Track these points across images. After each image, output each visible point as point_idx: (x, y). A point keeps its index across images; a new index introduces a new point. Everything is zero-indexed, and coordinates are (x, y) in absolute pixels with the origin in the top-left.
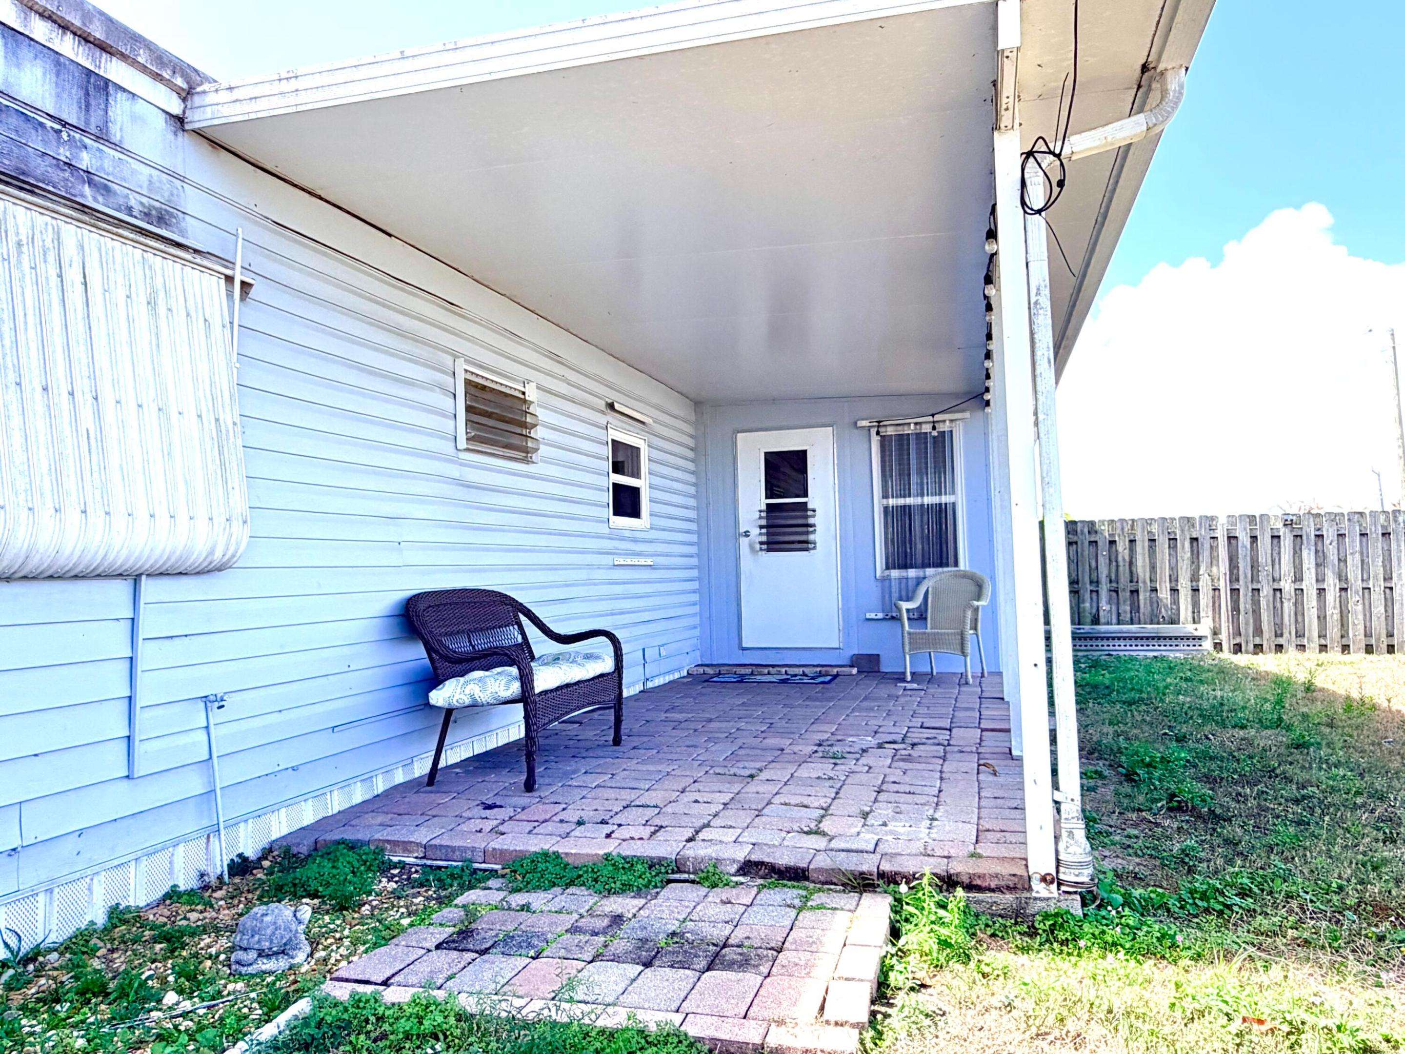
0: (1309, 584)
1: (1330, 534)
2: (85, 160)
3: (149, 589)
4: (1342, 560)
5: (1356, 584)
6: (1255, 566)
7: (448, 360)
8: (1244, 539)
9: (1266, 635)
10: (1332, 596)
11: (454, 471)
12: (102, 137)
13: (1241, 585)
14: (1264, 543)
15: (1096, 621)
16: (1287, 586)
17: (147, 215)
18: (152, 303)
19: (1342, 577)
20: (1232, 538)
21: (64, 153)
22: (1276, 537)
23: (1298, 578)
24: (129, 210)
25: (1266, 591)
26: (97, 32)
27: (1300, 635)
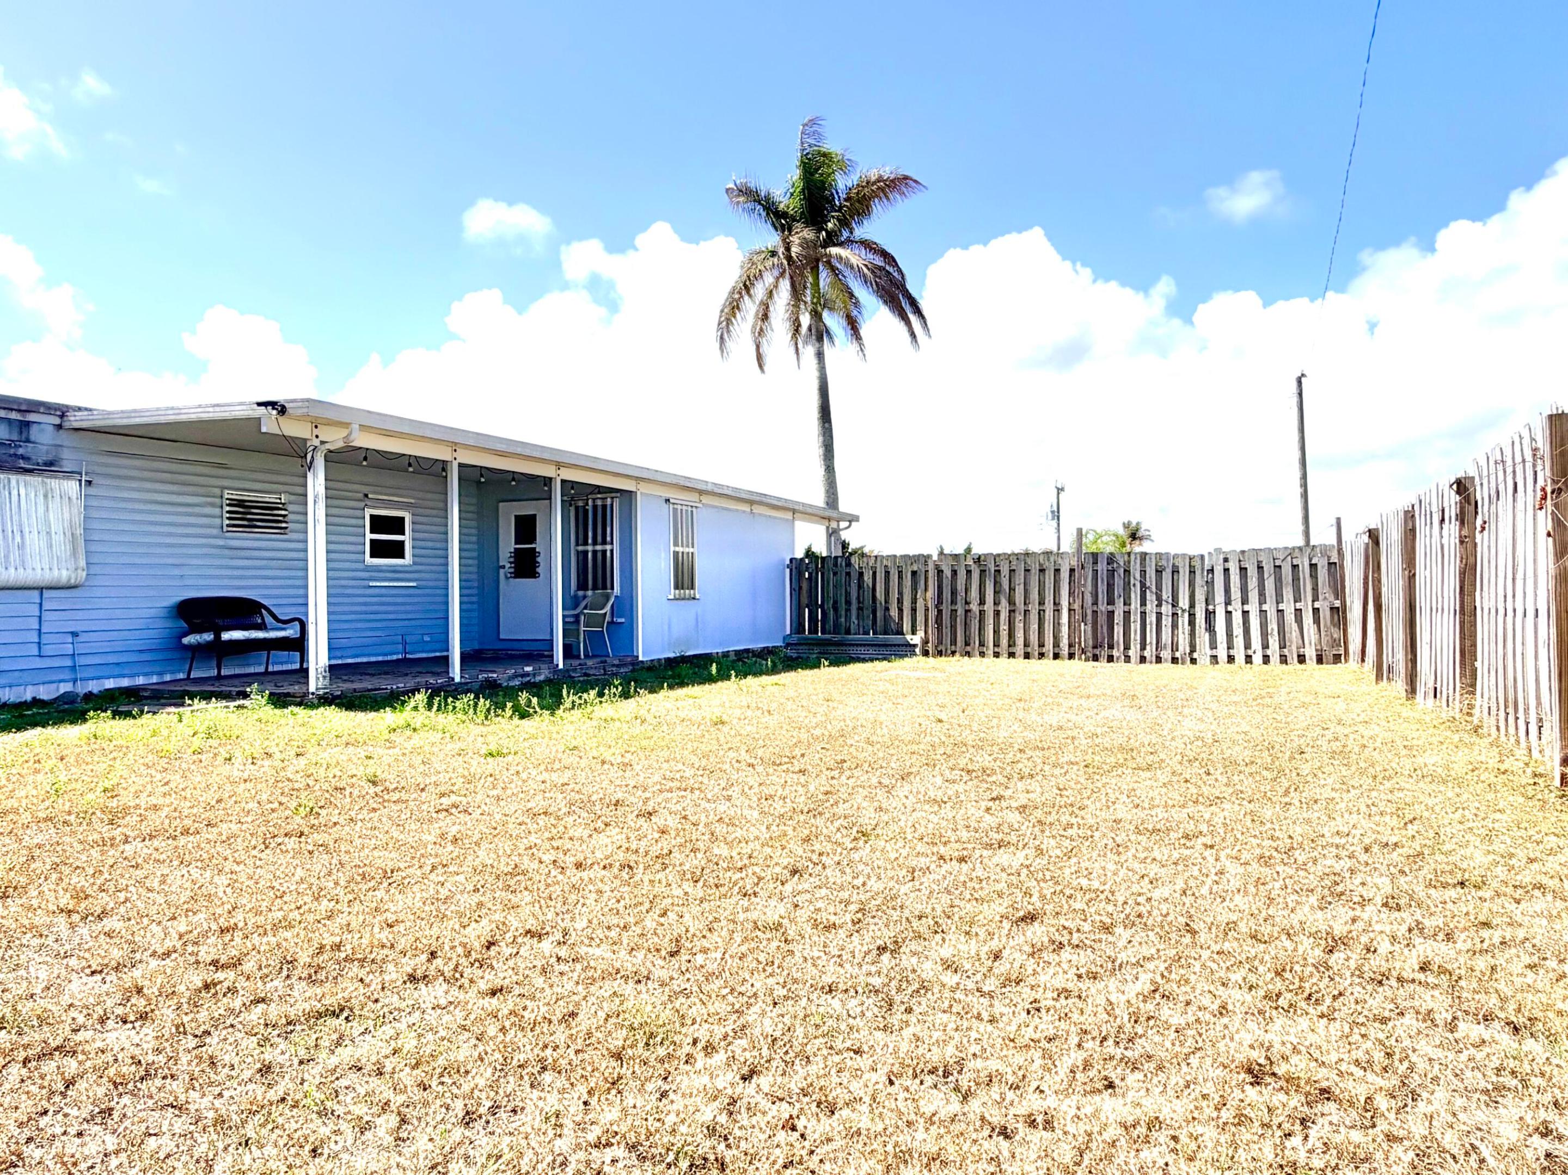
0: (989, 607)
1: (1005, 571)
2: (21, 451)
3: (46, 594)
4: (1012, 589)
5: (1020, 605)
6: (954, 593)
7: (218, 491)
8: (948, 573)
9: (959, 644)
10: (1004, 615)
11: (221, 542)
12: (28, 441)
13: (944, 607)
14: (962, 574)
15: (848, 632)
16: (974, 607)
17: (45, 464)
18: (46, 496)
19: (1011, 602)
20: (940, 572)
21: (12, 451)
22: (969, 572)
23: (982, 602)
24: (38, 464)
25: (960, 612)
26: (24, 408)
27: (982, 644)
